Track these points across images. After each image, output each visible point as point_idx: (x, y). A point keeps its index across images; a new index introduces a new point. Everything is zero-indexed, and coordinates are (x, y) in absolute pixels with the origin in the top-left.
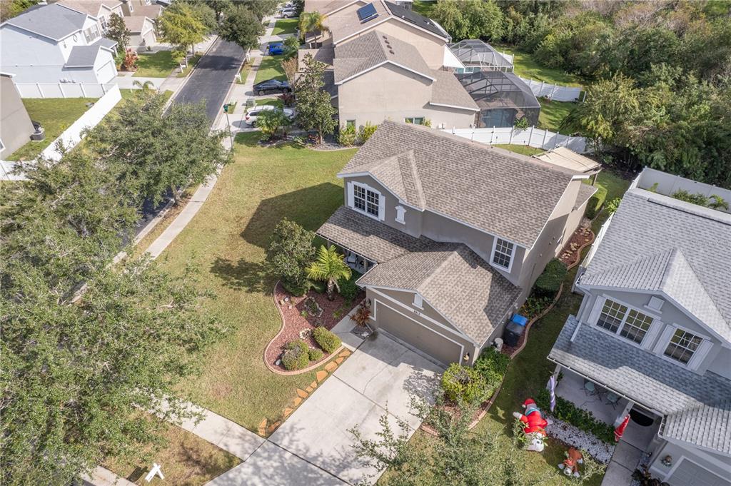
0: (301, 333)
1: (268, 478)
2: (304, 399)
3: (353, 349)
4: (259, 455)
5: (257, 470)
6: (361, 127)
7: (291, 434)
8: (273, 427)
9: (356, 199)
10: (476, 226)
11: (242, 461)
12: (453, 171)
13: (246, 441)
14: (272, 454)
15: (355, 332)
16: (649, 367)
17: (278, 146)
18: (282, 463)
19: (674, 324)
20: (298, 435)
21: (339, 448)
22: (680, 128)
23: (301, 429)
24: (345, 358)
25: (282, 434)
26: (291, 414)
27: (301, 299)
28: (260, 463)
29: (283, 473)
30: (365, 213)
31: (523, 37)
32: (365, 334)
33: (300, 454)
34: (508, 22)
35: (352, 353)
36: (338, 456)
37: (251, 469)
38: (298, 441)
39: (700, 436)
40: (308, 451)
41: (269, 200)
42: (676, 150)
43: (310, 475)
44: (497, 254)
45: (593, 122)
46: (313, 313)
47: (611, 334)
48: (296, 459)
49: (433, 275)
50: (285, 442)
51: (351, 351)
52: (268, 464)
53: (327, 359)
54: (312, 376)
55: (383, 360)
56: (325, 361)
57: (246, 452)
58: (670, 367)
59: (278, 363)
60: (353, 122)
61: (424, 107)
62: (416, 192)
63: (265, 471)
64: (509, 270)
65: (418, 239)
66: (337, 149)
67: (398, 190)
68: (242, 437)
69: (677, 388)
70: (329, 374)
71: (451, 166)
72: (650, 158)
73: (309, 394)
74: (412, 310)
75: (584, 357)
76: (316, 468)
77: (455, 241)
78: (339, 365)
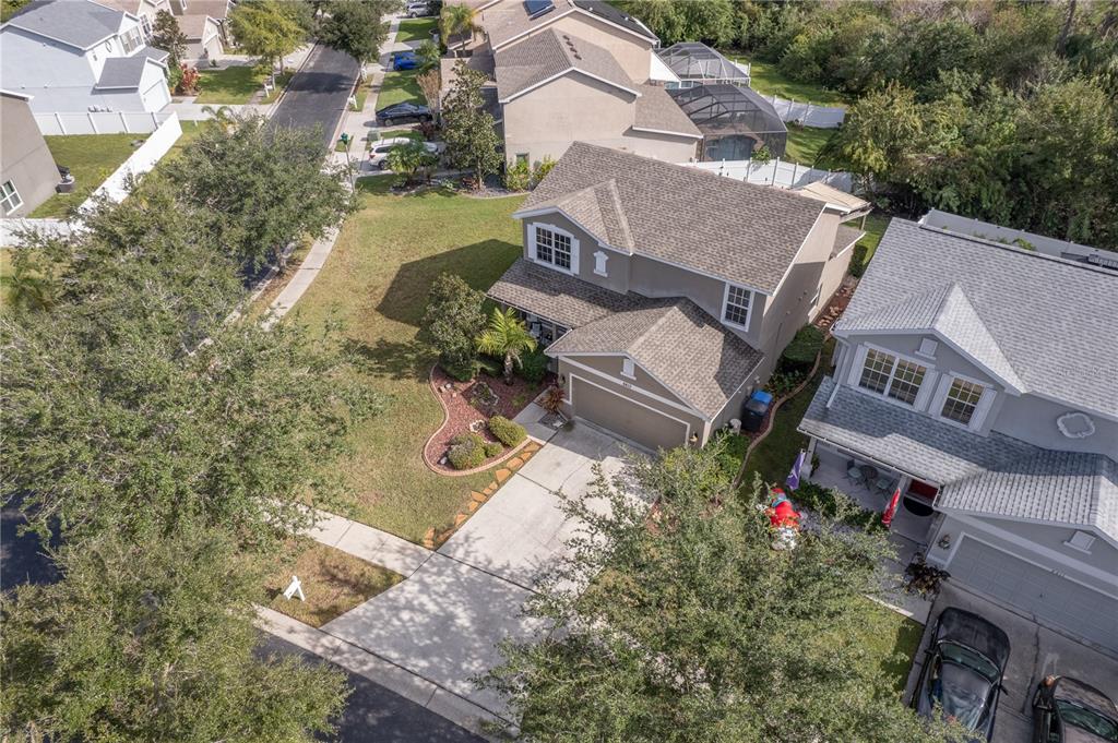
0: (471, 425)
1: (441, 596)
2: (481, 503)
3: (543, 443)
4: (426, 571)
5: (425, 588)
6: (537, 165)
7: (466, 545)
8: (442, 537)
9: (539, 247)
10: (701, 270)
11: (405, 578)
12: (668, 204)
13: (408, 556)
14: (443, 568)
15: (543, 422)
16: (923, 432)
17: (419, 194)
18: (458, 578)
19: (951, 373)
20: (477, 545)
21: (532, 559)
22: (977, 154)
23: (479, 539)
24: (533, 453)
25: (454, 546)
26: (465, 521)
27: (469, 385)
28: (428, 580)
29: (460, 590)
30: (552, 266)
31: (763, 40)
32: (558, 424)
33: (480, 566)
34: (741, 18)
35: (541, 447)
36: (530, 567)
37: (417, 587)
38: (476, 552)
39: (980, 503)
40: (490, 562)
41: (413, 264)
42: (972, 184)
43: (495, 590)
44: (729, 307)
45: (860, 150)
46: (486, 401)
47: (877, 395)
48: (475, 573)
49: (647, 334)
50: (460, 554)
51: (539, 445)
52: (439, 580)
53: (510, 455)
54: (491, 476)
55: (583, 454)
56: (506, 457)
57: (408, 568)
58: (949, 429)
59: (443, 461)
60: (524, 157)
61: (624, 135)
62: (621, 231)
63: (436, 588)
64: (746, 328)
65: (624, 296)
66: (503, 196)
67: (597, 230)
68: (401, 551)
69: (957, 454)
70: (513, 472)
71: (667, 197)
72: (938, 197)
73: (488, 497)
74: (621, 383)
75: (844, 426)
76: (503, 582)
77: (674, 294)
78: (525, 462)
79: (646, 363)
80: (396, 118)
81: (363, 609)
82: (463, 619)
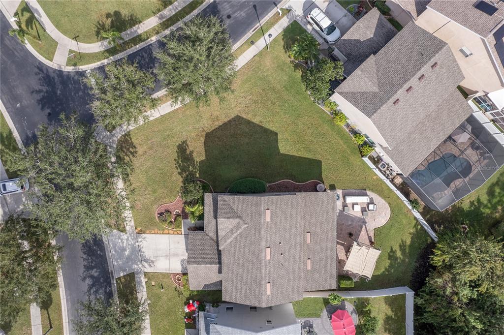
0: (176, 211)
1: (128, 244)
2: (155, 233)
3: (183, 233)
4: (131, 236)
5: (127, 240)
6: (340, 110)
7: (143, 239)
8: (141, 232)
11: (126, 233)
13: (132, 229)
14: (134, 239)
15: (190, 228)
17: (297, 66)
18: (134, 244)
20: (144, 242)
21: (149, 256)
23: (146, 241)
24: (178, 234)
25: (141, 237)
26: (148, 234)
28: (129, 238)
29: (132, 247)
33: (140, 247)
35: (181, 234)
36: (147, 257)
37: (126, 238)
40: (142, 248)
43: (137, 254)
48: (137, 247)
50: (140, 240)
52: (131, 241)
54: (163, 229)
56: (171, 229)
57: (129, 232)
60: (337, 105)
62: (226, 241)
63: (129, 242)
68: (132, 227)
70: (169, 234)
73: (158, 234)
76: (140, 254)
78: (174, 234)
81: (115, 231)
82: (127, 253)
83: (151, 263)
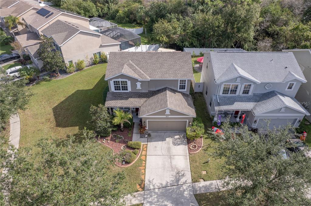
0: (122, 148)
1: (157, 202)
2: (145, 169)
3: (147, 143)
4: (147, 198)
5: (151, 203)
7: (151, 184)
8: (142, 186)
9: (115, 87)
10: (172, 78)
11: (143, 204)
13: (137, 197)
14: (151, 194)
15: (141, 137)
17: (37, 84)
18: (157, 194)
20: (154, 182)
21: (171, 176)
23: (153, 180)
24: (146, 147)
25: (148, 186)
26: (145, 176)
27: (111, 137)
28: (150, 200)
29: (161, 197)
30: (121, 91)
31: (107, 14)
32: (146, 136)
33: (160, 187)
35: (147, 144)
36: (173, 179)
37: (148, 204)
38: (156, 184)
40: (162, 184)
41: (56, 107)
42: (190, 40)
43: (170, 191)
44: (180, 86)
45: (161, 37)
46: (120, 139)
47: (227, 95)
48: (161, 190)
49: (168, 100)
50: (152, 187)
51: (146, 144)
52: (153, 198)
54: (140, 160)
55: (159, 141)
56: (140, 152)
57: (141, 201)
58: (245, 97)
59: (124, 163)
60: (71, 62)
61: (99, 47)
62: (143, 74)
63: (154, 201)
64: (186, 90)
65: (148, 93)
66: (68, 76)
67: (136, 76)
68: (134, 197)
70: (146, 156)
73: (145, 166)
74: (165, 117)
75: (225, 105)
76: (170, 187)
78: (146, 151)
79: (174, 108)
80: (5, 60)
83: (179, 175)
